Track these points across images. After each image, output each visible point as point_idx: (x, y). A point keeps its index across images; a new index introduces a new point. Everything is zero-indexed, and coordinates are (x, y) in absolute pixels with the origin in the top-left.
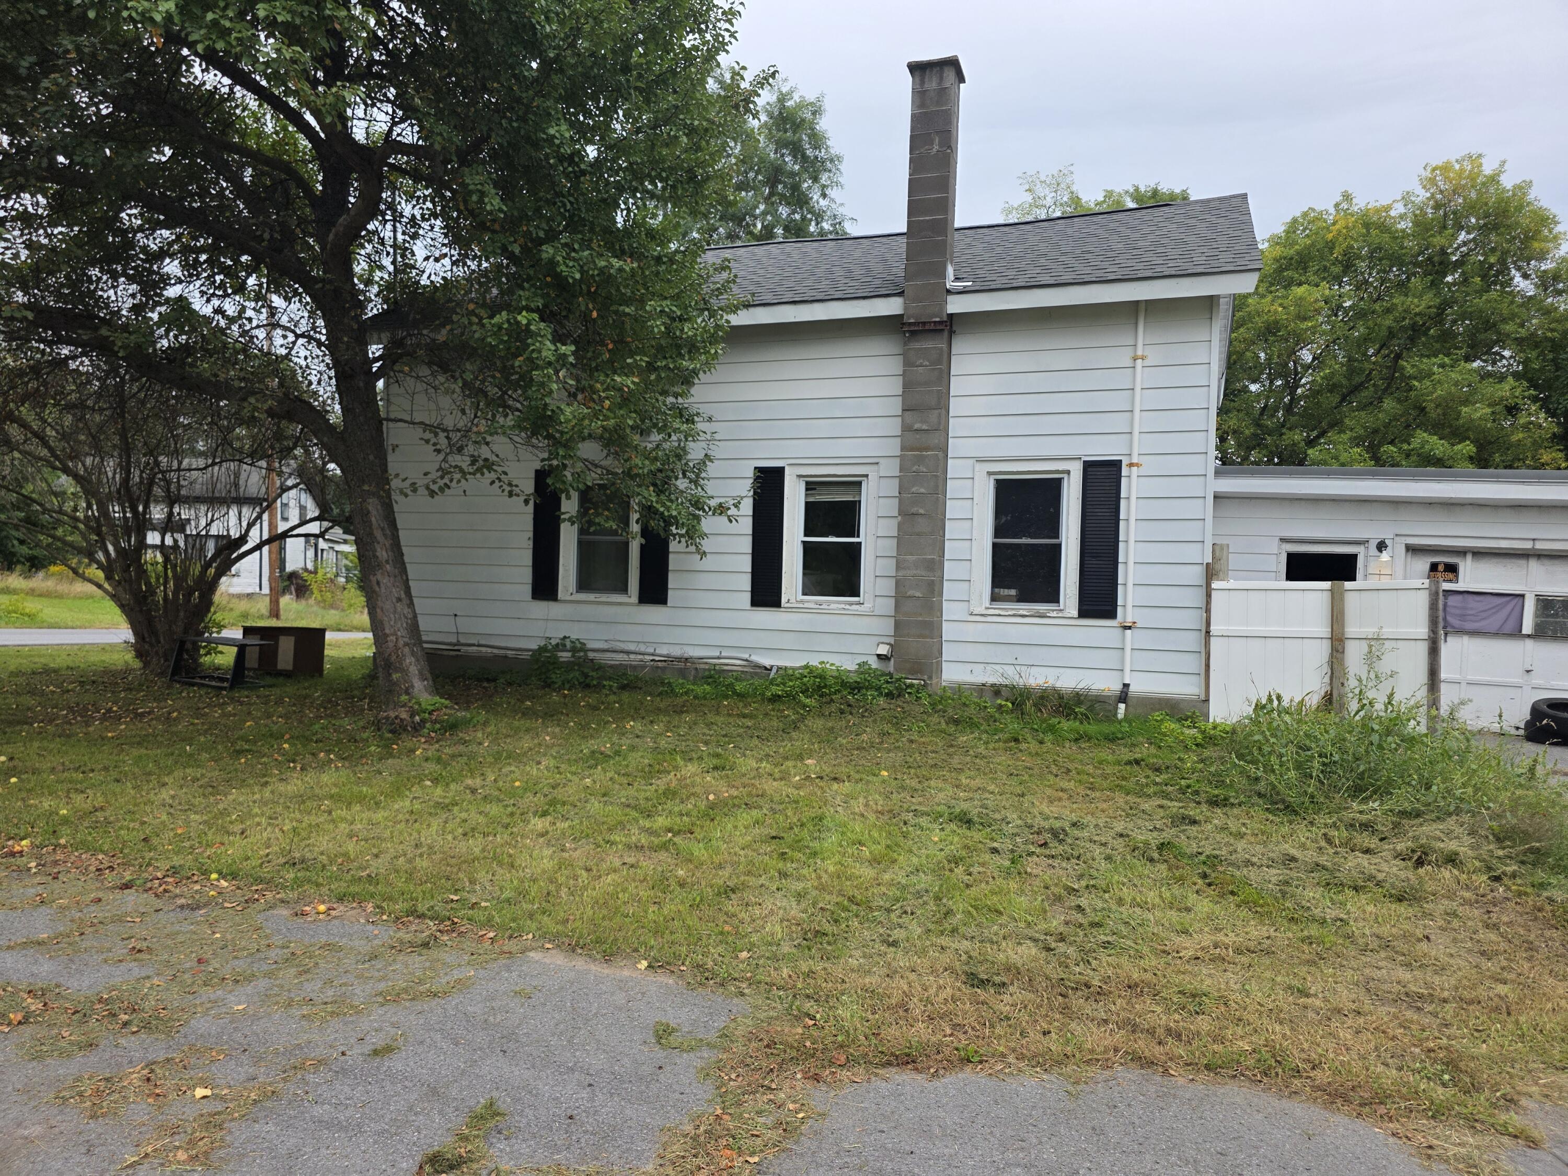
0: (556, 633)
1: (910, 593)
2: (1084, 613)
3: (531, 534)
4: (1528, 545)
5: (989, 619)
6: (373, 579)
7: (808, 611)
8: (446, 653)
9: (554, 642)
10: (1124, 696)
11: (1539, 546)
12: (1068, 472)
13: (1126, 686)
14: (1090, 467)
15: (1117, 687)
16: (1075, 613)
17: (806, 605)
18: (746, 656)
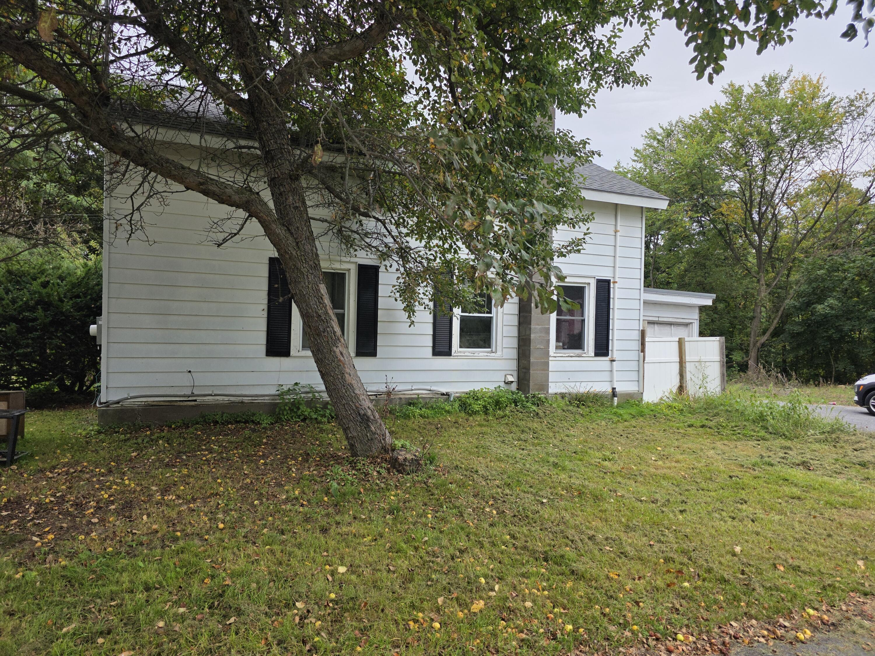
0: (288, 382)
1: (538, 346)
2: (597, 355)
3: (265, 307)
4: (657, 319)
5: (557, 359)
6: (337, 351)
7: (467, 358)
8: (181, 404)
9: (285, 388)
10: (614, 394)
11: (661, 319)
12: (589, 284)
13: (614, 389)
14: (599, 281)
15: (610, 390)
16: (593, 354)
17: (466, 354)
18: (428, 388)
